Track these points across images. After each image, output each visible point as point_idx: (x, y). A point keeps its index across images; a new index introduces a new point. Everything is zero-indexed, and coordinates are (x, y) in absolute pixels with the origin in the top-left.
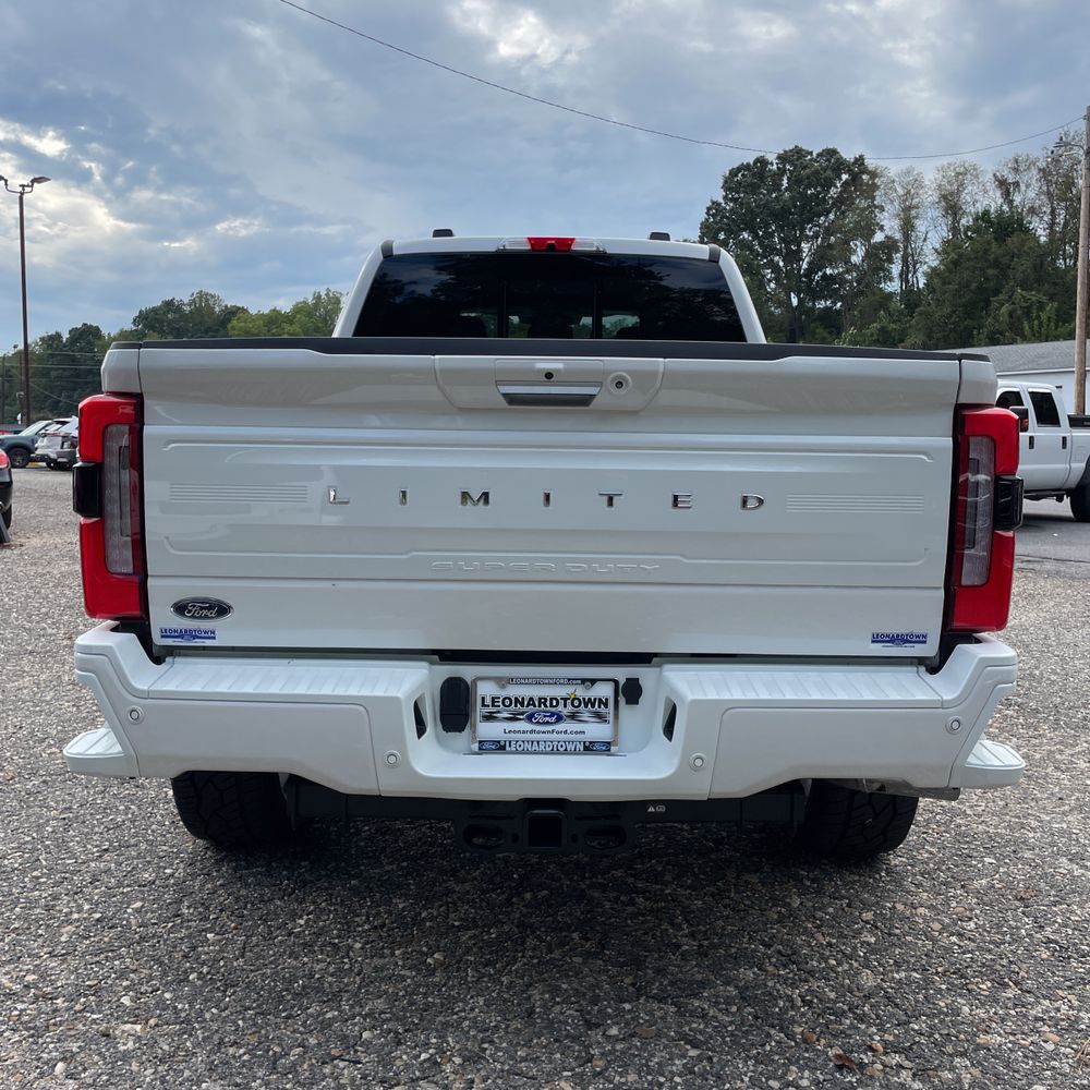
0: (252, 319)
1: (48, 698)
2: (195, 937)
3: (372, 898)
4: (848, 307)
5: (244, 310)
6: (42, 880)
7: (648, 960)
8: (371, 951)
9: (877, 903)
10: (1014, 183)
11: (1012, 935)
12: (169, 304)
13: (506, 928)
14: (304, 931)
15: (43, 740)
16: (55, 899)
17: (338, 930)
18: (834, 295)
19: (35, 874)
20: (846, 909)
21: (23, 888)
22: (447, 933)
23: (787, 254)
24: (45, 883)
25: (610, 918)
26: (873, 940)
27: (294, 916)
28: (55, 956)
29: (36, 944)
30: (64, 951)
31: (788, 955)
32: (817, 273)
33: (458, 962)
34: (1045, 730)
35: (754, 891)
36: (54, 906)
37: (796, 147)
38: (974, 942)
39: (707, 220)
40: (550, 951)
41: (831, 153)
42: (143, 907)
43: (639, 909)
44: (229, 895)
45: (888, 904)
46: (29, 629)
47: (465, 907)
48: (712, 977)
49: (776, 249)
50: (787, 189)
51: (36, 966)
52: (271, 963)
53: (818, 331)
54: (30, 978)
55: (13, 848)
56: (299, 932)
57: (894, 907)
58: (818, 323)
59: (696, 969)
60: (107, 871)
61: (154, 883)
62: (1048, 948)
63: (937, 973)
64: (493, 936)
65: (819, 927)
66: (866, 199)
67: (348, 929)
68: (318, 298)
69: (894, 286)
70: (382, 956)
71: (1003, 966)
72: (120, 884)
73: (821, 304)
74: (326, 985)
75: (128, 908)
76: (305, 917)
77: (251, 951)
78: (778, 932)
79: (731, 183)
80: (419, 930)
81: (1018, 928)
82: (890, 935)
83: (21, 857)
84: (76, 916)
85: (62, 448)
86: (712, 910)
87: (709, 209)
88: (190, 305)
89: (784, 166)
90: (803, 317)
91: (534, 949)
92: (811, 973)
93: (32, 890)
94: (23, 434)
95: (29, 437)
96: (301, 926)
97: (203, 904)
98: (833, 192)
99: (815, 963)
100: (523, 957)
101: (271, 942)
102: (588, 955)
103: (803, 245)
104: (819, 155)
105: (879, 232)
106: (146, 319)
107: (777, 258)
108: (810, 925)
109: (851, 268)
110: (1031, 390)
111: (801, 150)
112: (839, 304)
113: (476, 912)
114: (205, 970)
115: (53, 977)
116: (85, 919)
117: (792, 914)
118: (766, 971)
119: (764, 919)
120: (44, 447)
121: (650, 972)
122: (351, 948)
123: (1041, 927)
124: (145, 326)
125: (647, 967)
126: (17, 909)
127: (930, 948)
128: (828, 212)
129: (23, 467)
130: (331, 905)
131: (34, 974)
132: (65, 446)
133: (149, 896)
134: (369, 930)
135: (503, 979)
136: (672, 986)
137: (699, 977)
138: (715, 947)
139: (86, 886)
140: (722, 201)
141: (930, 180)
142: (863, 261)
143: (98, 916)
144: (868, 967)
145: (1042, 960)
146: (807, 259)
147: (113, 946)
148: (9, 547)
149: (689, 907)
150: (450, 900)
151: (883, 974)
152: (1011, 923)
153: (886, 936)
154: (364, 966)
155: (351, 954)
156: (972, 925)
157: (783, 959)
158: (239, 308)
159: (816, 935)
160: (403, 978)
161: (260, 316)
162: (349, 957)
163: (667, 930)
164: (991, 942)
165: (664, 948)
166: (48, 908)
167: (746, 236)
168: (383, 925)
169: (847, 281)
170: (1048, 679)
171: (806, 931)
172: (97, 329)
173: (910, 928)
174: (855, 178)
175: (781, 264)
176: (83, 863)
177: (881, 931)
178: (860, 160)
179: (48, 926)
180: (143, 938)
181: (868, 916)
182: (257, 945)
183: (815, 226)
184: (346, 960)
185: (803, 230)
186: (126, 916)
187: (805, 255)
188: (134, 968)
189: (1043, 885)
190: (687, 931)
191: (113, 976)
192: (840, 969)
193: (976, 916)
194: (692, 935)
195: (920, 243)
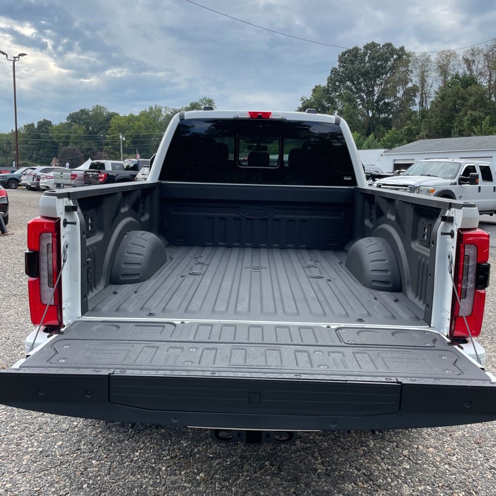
0: (121, 118)
1: (22, 322)
2: (86, 463)
3: (171, 440)
4: (395, 117)
5: (117, 114)
6: (16, 428)
7: (302, 478)
8: (170, 472)
9: (410, 445)
10: (472, 61)
11: (474, 464)
12: (83, 111)
13: (234, 459)
14: (138, 459)
15: (18, 346)
16: (21, 439)
17: (155, 459)
18: (389, 112)
19: (12, 424)
20: (396, 448)
21: (6, 432)
22: (206, 461)
23: (368, 92)
24: (16, 430)
25: (284, 453)
26: (408, 467)
27: (134, 450)
28: (20, 473)
29: (11, 466)
30: (24, 470)
31: (368, 476)
32: (381, 101)
33: (212, 479)
34: (487, 344)
35: (352, 438)
36: (20, 443)
37: (373, 42)
38: (456, 468)
39: (331, 76)
40: (255, 473)
41: (389, 45)
42: (62, 444)
43: (298, 448)
44: (103, 438)
45: (415, 446)
46: (15, 282)
47: (215, 446)
48: (332, 488)
49: (363, 90)
50: (367, 62)
51: (11, 478)
52: (123, 478)
53: (381, 128)
54: (8, 485)
55: (2, 409)
56: (136, 460)
57: (418, 448)
58: (381, 125)
59: (324, 484)
60: (46, 423)
61: (68, 430)
62: (491, 472)
63: (439, 486)
64: (228, 463)
65: (383, 459)
66: (405, 67)
67: (159, 459)
68: (151, 109)
69: (416, 108)
70: (176, 475)
71: (470, 483)
72: (52, 431)
73: (383, 116)
74: (148, 492)
75: (55, 445)
76: (139, 451)
77: (113, 471)
78: (364, 461)
79: (342, 59)
80: (193, 459)
81: (477, 460)
82: (416, 464)
83: (6, 414)
84: (30, 449)
85: (33, 180)
86: (332, 449)
87: (332, 71)
88: (92, 111)
89: (367, 51)
90: (374, 122)
91: (248, 471)
92: (379, 486)
93: (11, 434)
94: (15, 173)
95: (18, 175)
96: (137, 456)
97: (91, 443)
98: (389, 63)
99: (381, 481)
100: (242, 476)
101: (122, 466)
102: (273, 475)
103: (375, 88)
104: (383, 46)
105: (410, 83)
106: (72, 118)
107: (363, 94)
108: (378, 458)
109: (397, 99)
110: (480, 165)
111: (375, 43)
112: (391, 116)
113: (220, 449)
114: (91, 482)
115: (19, 485)
116: (35, 451)
117: (370, 451)
118: (358, 485)
119: (356, 454)
120: (25, 180)
121: (302, 485)
122: (161, 469)
123: (487, 459)
124: (72, 121)
125: (301, 482)
126: (3, 445)
127: (435, 471)
128: (387, 73)
129: (16, 188)
130: (152, 444)
131: (10, 483)
132: (35, 179)
133: (66, 438)
134: (169, 459)
135: (233, 489)
136: (313, 494)
137: (326, 488)
138: (334, 470)
139: (36, 432)
140: (337, 67)
141: (434, 59)
142: (402, 96)
143: (41, 449)
144: (406, 483)
145: (488, 479)
146: (377, 95)
147: (47, 467)
148: (7, 235)
149: (321, 447)
150: (208, 441)
151: (413, 487)
152: (473, 457)
153: (414, 464)
154: (167, 480)
155: (161, 473)
156: (455, 458)
157: (366, 478)
158: (115, 114)
159: (381, 464)
160: (185, 488)
161: (125, 117)
162: (159, 475)
163: (311, 460)
164: (464, 469)
165: (309, 471)
166: (18, 445)
167: (349, 84)
168: (176, 456)
169: (394, 105)
170: (488, 315)
171: (377, 462)
172: (50, 122)
173: (426, 460)
174: (400, 57)
175: (365, 97)
176: (35, 418)
177: (412, 462)
178: (402, 49)
179: (17, 455)
180: (62, 463)
181: (406, 452)
182: (116, 468)
183: (381, 79)
184: (158, 477)
185: (375, 81)
186: (54, 449)
187: (376, 93)
188: (57, 480)
189: (488, 434)
190: (320, 461)
191: (47, 485)
192: (393, 484)
193: (457, 453)
194: (323, 463)
195: (429, 88)
